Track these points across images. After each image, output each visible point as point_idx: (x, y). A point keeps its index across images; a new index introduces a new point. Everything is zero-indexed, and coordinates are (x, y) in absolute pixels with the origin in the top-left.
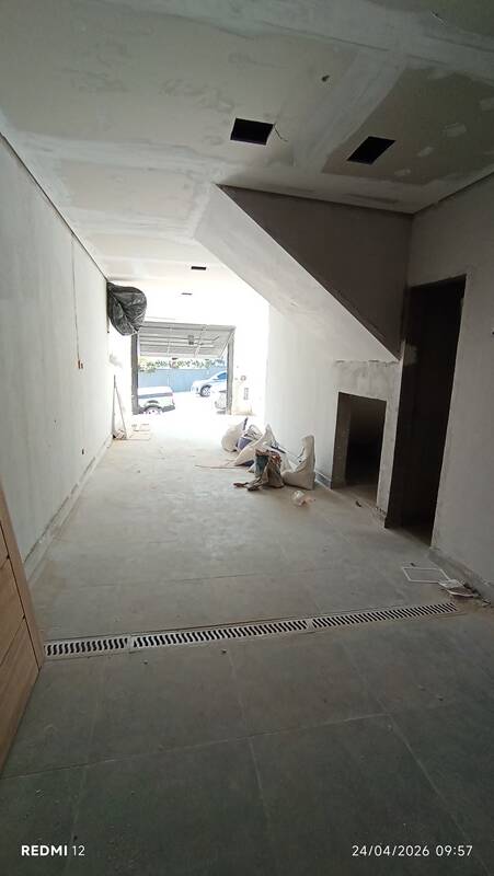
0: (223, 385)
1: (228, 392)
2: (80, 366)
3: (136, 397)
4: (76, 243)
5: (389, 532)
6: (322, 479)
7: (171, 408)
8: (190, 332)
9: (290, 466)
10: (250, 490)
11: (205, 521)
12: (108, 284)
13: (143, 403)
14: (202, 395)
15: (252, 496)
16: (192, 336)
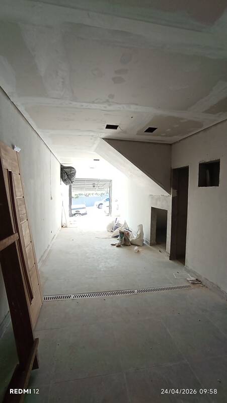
0: (107, 203)
1: (110, 207)
2: (51, 199)
3: (71, 209)
4: (52, 155)
5: (171, 261)
6: (147, 242)
7: (85, 214)
8: (93, 182)
9: (134, 236)
10: (117, 246)
11: (99, 258)
12: (61, 165)
13: (73, 212)
14: (99, 208)
15: (118, 249)
16: (94, 184)
